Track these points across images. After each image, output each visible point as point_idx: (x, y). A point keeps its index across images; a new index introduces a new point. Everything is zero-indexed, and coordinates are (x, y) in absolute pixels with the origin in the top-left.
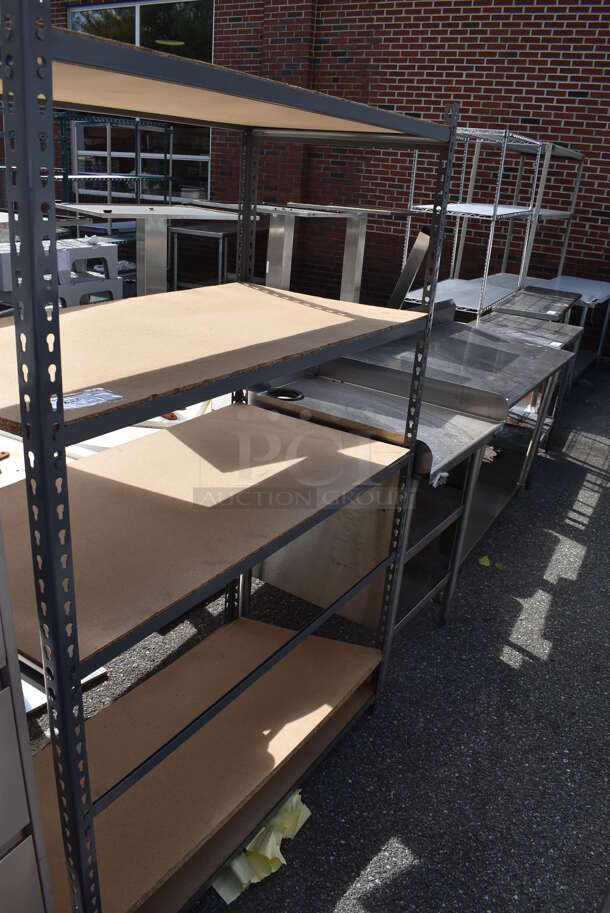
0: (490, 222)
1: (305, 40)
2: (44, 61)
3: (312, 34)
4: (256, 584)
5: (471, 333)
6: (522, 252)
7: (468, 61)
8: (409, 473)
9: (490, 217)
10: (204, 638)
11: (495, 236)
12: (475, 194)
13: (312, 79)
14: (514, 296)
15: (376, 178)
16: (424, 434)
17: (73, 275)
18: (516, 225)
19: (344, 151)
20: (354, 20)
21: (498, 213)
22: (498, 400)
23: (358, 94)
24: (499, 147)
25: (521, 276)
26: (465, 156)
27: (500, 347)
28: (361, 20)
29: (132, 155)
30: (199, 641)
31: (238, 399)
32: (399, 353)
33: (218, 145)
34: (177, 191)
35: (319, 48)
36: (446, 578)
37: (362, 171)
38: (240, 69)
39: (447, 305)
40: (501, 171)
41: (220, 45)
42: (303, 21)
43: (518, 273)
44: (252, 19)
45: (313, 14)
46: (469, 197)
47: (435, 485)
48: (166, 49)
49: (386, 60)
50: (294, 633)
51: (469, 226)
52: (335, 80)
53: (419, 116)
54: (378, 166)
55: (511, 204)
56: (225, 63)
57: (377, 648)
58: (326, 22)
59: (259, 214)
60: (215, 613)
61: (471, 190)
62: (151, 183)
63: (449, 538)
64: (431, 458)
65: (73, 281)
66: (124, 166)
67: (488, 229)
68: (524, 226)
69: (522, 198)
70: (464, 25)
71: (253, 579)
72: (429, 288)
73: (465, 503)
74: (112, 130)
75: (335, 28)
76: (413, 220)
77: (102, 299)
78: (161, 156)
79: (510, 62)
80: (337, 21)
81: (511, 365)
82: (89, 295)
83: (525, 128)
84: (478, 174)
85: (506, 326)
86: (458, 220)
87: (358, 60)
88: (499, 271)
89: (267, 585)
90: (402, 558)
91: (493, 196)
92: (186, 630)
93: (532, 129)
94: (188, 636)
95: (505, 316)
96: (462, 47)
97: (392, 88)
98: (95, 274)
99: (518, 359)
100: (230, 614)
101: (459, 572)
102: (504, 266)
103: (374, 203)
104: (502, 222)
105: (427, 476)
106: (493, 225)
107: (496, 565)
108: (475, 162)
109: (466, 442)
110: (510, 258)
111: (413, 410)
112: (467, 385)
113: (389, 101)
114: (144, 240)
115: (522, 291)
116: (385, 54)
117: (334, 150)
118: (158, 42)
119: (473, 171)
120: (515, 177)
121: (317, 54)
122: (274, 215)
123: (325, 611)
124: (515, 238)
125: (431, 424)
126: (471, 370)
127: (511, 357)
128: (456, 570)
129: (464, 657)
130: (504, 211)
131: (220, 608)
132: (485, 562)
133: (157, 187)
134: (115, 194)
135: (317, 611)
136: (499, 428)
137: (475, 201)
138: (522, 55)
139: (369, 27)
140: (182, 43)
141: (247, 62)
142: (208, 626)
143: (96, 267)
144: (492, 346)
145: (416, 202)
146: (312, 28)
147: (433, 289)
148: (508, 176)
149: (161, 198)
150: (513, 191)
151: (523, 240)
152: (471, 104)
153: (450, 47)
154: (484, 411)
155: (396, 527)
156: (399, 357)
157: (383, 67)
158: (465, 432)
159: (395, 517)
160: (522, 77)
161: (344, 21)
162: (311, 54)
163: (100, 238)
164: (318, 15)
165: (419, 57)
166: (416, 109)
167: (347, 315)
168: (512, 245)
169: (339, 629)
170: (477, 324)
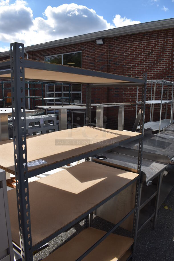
0: (160, 105)
1: (106, 60)
2: (22, 68)
3: (108, 59)
4: (94, 216)
5: (157, 137)
6: (171, 113)
7: (151, 62)
8: (139, 182)
9: (160, 104)
10: (78, 233)
11: (162, 109)
12: (155, 97)
13: (109, 70)
14: (169, 126)
15: (127, 95)
16: (144, 169)
17: (44, 125)
18: (168, 105)
19: (118, 88)
20: (119, 54)
21: (162, 102)
22: (166, 157)
23: (121, 73)
24: (161, 84)
25: (171, 120)
26: (152, 87)
27: (166, 141)
28: (121, 54)
29: (61, 92)
30: (77, 234)
31: (87, 160)
32: (136, 144)
33: (84, 88)
34: (73, 101)
35: (110, 62)
36: (154, 213)
37: (123, 93)
38: (89, 69)
39: (149, 129)
40: (162, 91)
41: (84, 63)
42: (106, 55)
43: (170, 119)
44: (92, 56)
45: (108, 54)
46: (154, 98)
47: (148, 185)
48: (71, 65)
49: (128, 64)
50: (107, 232)
51: (154, 106)
52: (115, 70)
53: (138, 78)
54: (128, 92)
55: (166, 100)
56: (85, 67)
57: (132, 238)
58: (112, 55)
59: (92, 106)
60: (82, 225)
61: (154, 96)
62: (66, 99)
63: (154, 201)
64: (146, 177)
65: (44, 126)
66: (59, 95)
67: (160, 107)
68: (171, 105)
69: (169, 98)
70: (149, 53)
71: (93, 214)
72: (142, 125)
73: (158, 190)
74: (55, 86)
75: (114, 57)
76: (138, 106)
77: (52, 131)
78: (68, 92)
79: (162, 62)
80: (114, 55)
81: (170, 146)
82: (49, 130)
83: (169, 79)
84: (156, 92)
85: (167, 134)
86: (151, 105)
87: (120, 64)
88: (165, 119)
89: (97, 217)
90: (139, 208)
91: (161, 98)
92: (73, 230)
93: (170, 79)
94: (73, 233)
95: (167, 131)
96: (149, 59)
97: (130, 71)
98: (50, 124)
99: (172, 144)
100: (86, 226)
101: (158, 211)
102: (166, 117)
103: (127, 102)
104: (164, 105)
105: (145, 183)
106: (161, 106)
107: (170, 209)
108: (155, 89)
109: (157, 171)
110: (167, 115)
111: (139, 162)
112: (156, 153)
113: (130, 74)
114: (61, 115)
115: (171, 124)
116: (128, 62)
117: (115, 88)
118: (68, 63)
119: (155, 91)
120: (167, 92)
121: (109, 64)
122: (98, 107)
123: (116, 225)
124: (168, 109)
125: (146, 165)
126: (157, 148)
127: (170, 144)
128: (157, 212)
129: (161, 240)
130: (164, 102)
131: (84, 224)
132: (166, 208)
133: (68, 100)
134: (56, 103)
135: (114, 225)
136: (167, 166)
137: (156, 99)
138: (166, 59)
139: (123, 56)
140: (74, 63)
141: (91, 67)
142: (80, 229)
143: (51, 122)
144: (164, 141)
145: (139, 101)
146: (108, 57)
147: (143, 125)
148: (165, 92)
149: (69, 103)
150: (167, 96)
151: (171, 109)
152: (153, 73)
153: (145, 59)
154: (162, 161)
155: (136, 198)
156: (135, 145)
157: (128, 66)
158: (156, 168)
159: (136, 195)
160: (166, 65)
161: (116, 55)
162: (108, 64)
163: (52, 114)
164: (109, 54)
165: (137, 62)
166: (137, 76)
167: (118, 134)
168: (168, 111)
169: (120, 231)
170: (159, 134)
